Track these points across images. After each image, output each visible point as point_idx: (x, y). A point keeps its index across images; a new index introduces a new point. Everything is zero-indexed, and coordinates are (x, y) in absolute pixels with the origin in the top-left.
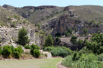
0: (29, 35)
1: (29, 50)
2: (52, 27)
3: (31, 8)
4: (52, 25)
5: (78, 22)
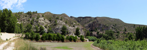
0: (80, 31)
1: (80, 38)
2: (90, 27)
3: (81, 17)
4: (89, 26)
5: (100, 25)
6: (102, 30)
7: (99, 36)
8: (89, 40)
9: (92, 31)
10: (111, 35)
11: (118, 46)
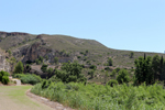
2: (23, 54)
5: (49, 50)
6: (54, 62)
7: (47, 75)
8: (23, 82)
9: (29, 62)
10: (76, 72)
11: (92, 96)
